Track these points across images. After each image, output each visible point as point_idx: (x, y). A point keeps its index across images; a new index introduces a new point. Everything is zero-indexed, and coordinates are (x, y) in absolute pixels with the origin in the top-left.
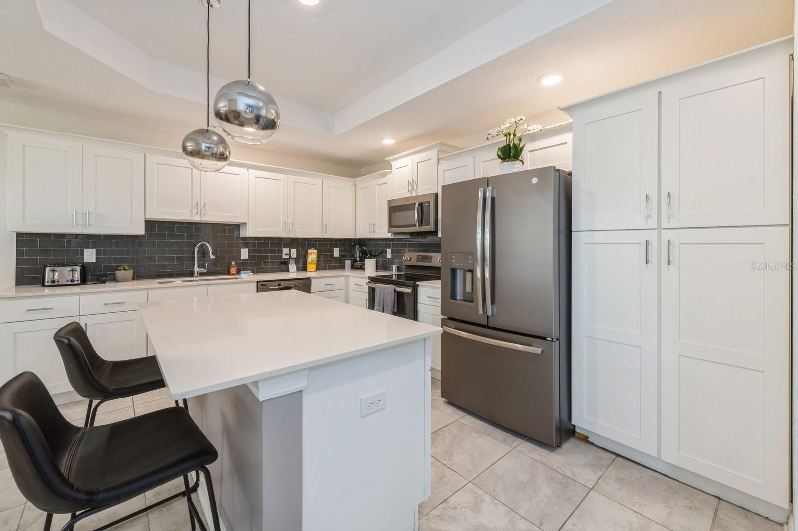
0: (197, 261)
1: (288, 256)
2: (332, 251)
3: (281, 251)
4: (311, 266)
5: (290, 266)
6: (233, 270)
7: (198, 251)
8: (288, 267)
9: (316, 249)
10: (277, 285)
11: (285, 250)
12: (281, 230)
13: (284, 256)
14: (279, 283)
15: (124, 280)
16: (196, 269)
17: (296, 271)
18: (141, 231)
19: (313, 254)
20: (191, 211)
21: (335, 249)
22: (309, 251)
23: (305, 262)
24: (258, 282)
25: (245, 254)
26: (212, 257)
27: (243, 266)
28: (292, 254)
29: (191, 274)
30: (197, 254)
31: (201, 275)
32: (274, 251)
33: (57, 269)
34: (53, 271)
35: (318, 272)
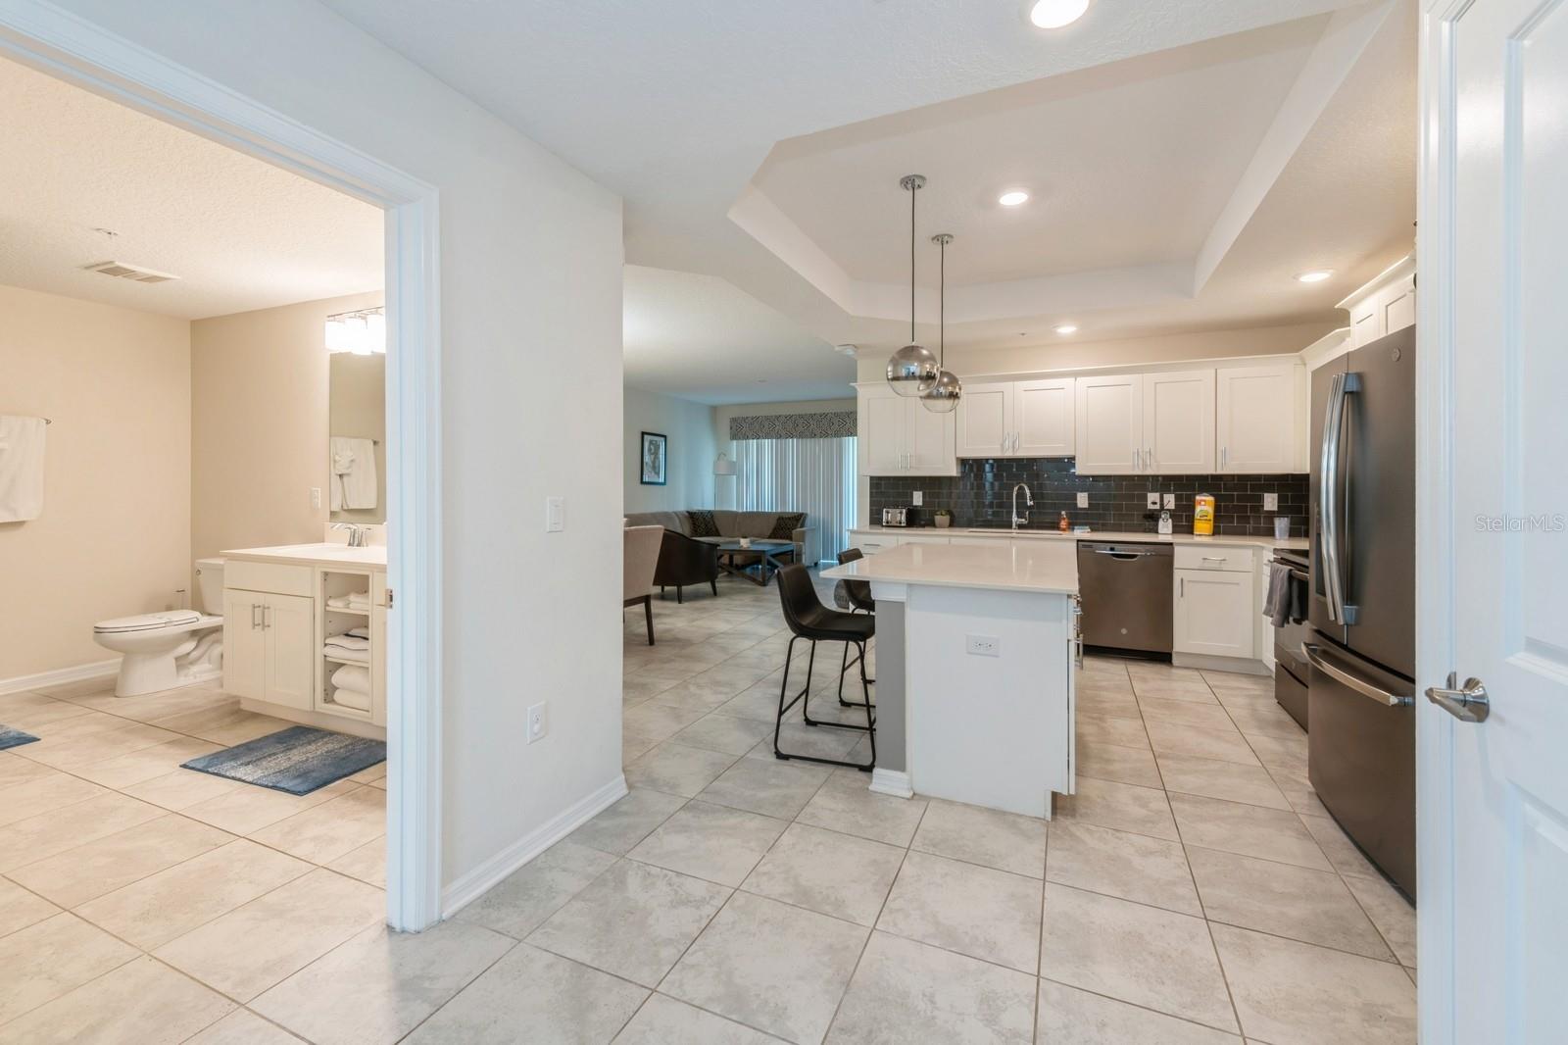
0: (1017, 509)
1: (1157, 507)
2: (1261, 499)
3: (1145, 498)
4: (1203, 526)
5: (1161, 523)
6: (1063, 524)
7: (1017, 495)
8: (1157, 525)
9: (1212, 495)
10: (1108, 548)
11: (1153, 497)
12: (1131, 464)
13: (1150, 506)
14: (1113, 545)
15: (941, 527)
16: (1015, 519)
17: (1170, 531)
18: (953, 471)
19: (1203, 503)
20: (1002, 445)
21: (1266, 495)
22: (1198, 498)
23: (1191, 519)
24: (1078, 541)
25: (1082, 500)
26: (1030, 503)
27: (1077, 519)
28: (1165, 502)
29: (1010, 527)
30: (1017, 499)
31: (1020, 526)
32: (1132, 497)
33: (890, 510)
34: (888, 512)
35: (1217, 537)
